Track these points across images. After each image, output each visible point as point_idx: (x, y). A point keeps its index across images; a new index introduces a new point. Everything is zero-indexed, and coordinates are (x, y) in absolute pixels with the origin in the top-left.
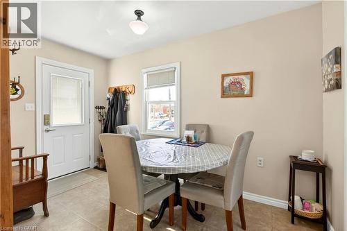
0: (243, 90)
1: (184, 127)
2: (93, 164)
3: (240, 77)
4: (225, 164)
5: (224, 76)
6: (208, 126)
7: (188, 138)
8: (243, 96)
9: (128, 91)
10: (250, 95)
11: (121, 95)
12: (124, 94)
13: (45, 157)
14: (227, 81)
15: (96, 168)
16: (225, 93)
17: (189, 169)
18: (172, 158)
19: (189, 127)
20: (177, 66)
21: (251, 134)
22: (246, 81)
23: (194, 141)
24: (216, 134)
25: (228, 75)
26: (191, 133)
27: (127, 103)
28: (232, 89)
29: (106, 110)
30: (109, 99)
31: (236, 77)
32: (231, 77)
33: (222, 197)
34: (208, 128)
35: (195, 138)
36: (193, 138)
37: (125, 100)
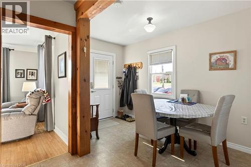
0: (228, 64)
1: (179, 91)
2: (115, 115)
3: (225, 55)
4: (212, 116)
5: (211, 55)
6: (199, 91)
7: (183, 100)
8: (227, 68)
9: (137, 67)
10: (235, 68)
11: (133, 70)
12: (135, 68)
13: (97, 106)
14: (214, 58)
15: (116, 117)
16: (212, 67)
17: (186, 116)
18: (174, 110)
19: (183, 92)
20: (174, 48)
21: (233, 97)
22: (231, 58)
23: (187, 101)
24: (205, 97)
25: (215, 54)
26: (185, 96)
27: (137, 74)
28: (218, 64)
29: (123, 79)
30: (125, 72)
31: (222, 55)
32: (217, 55)
33: (209, 137)
34: (199, 93)
35: (189, 100)
36: (187, 99)
37: (136, 73)
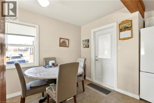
0: (66, 44)
5: (60, 39)
6: (55, 58)
7: (53, 64)
8: (66, 46)
10: (68, 47)
14: (62, 40)
16: (60, 45)
22: (67, 42)
28: (63, 44)
31: (64, 40)
32: (63, 39)
